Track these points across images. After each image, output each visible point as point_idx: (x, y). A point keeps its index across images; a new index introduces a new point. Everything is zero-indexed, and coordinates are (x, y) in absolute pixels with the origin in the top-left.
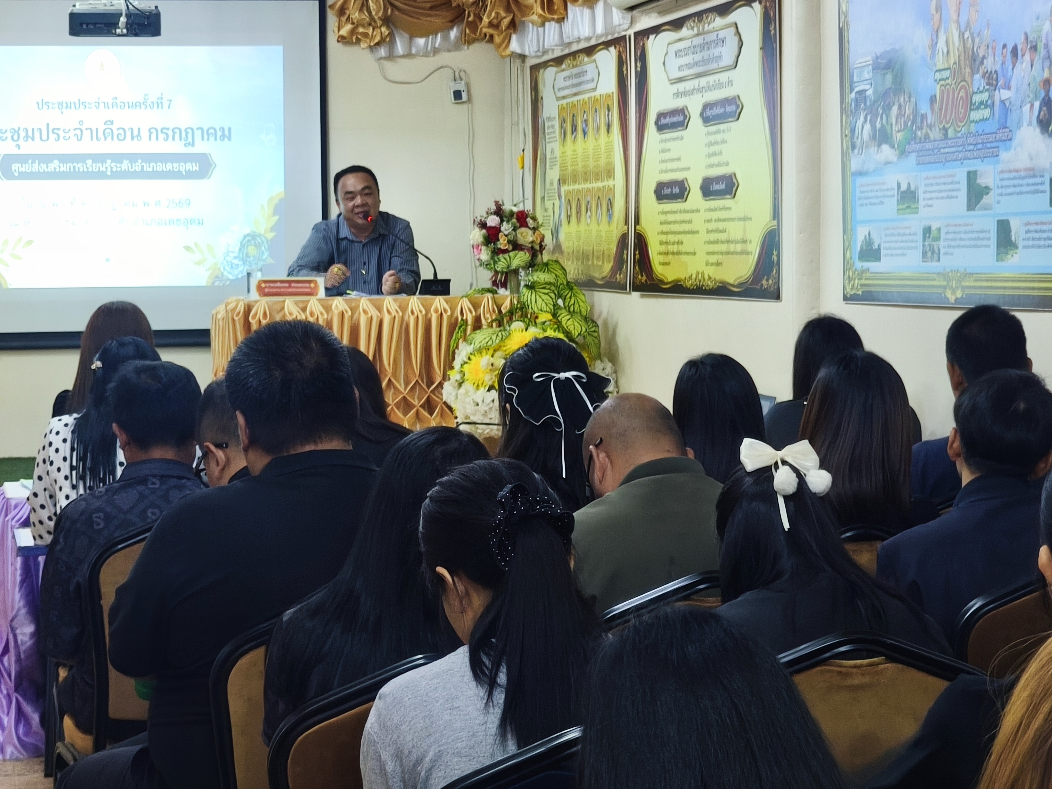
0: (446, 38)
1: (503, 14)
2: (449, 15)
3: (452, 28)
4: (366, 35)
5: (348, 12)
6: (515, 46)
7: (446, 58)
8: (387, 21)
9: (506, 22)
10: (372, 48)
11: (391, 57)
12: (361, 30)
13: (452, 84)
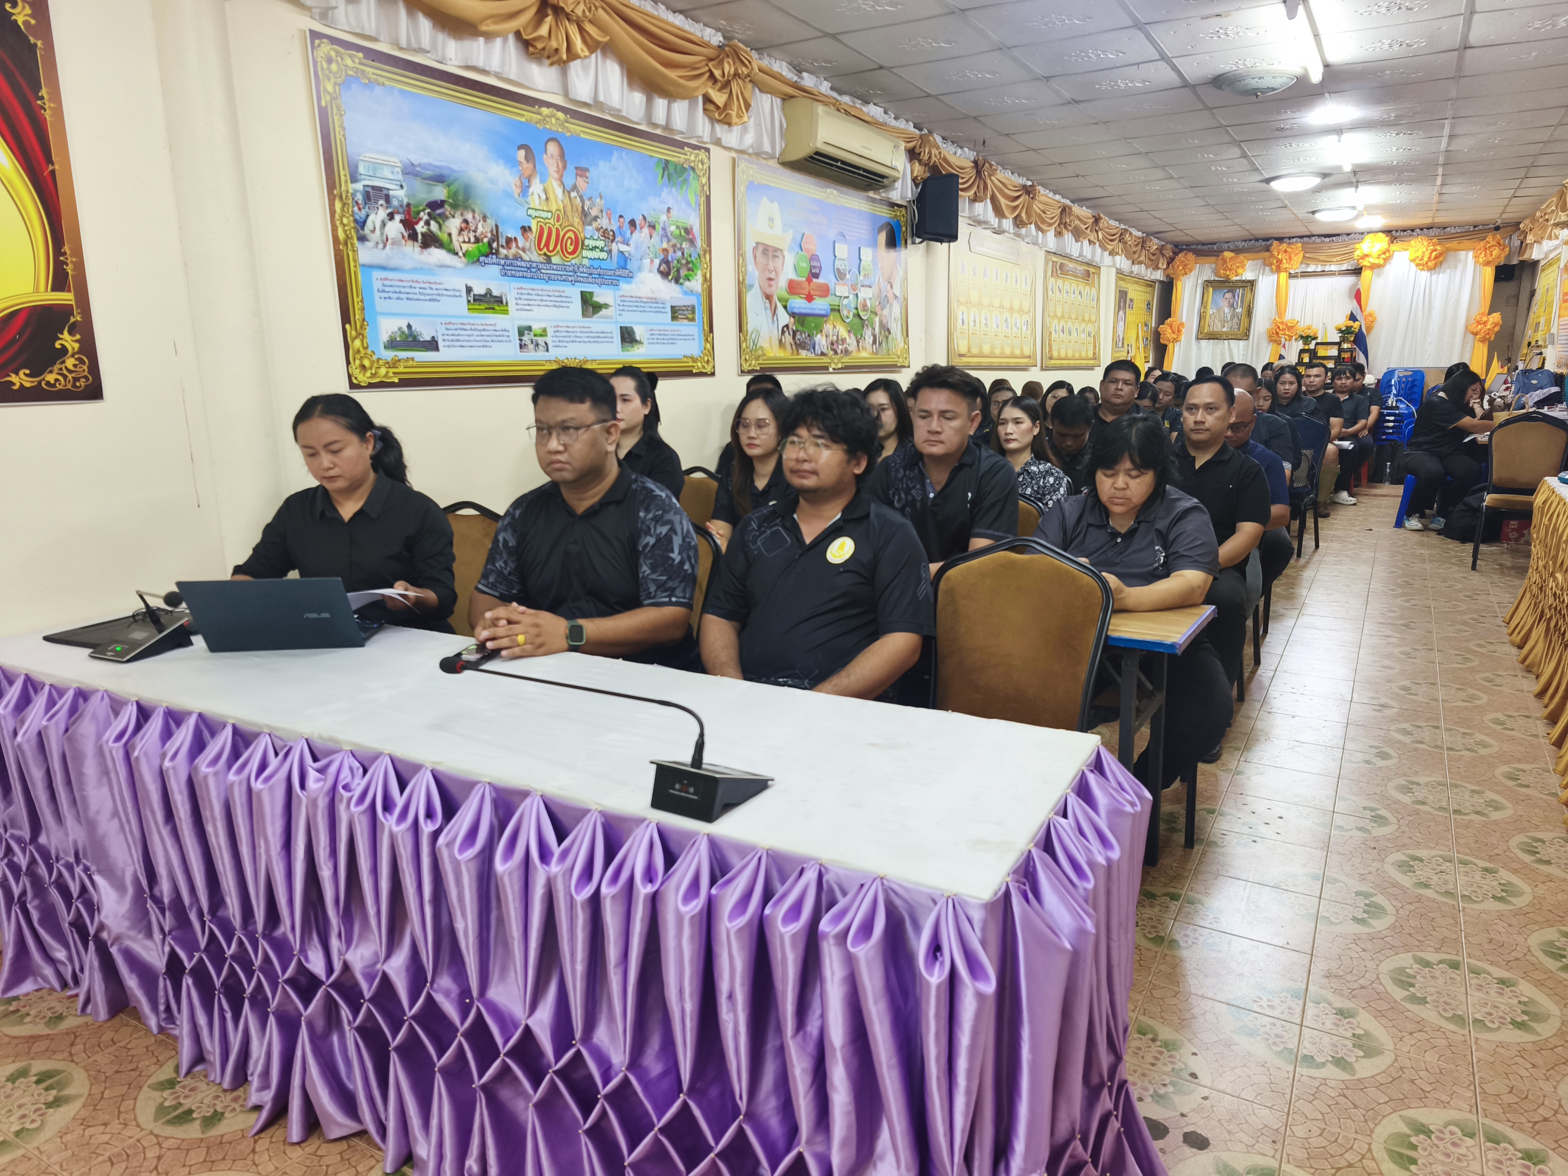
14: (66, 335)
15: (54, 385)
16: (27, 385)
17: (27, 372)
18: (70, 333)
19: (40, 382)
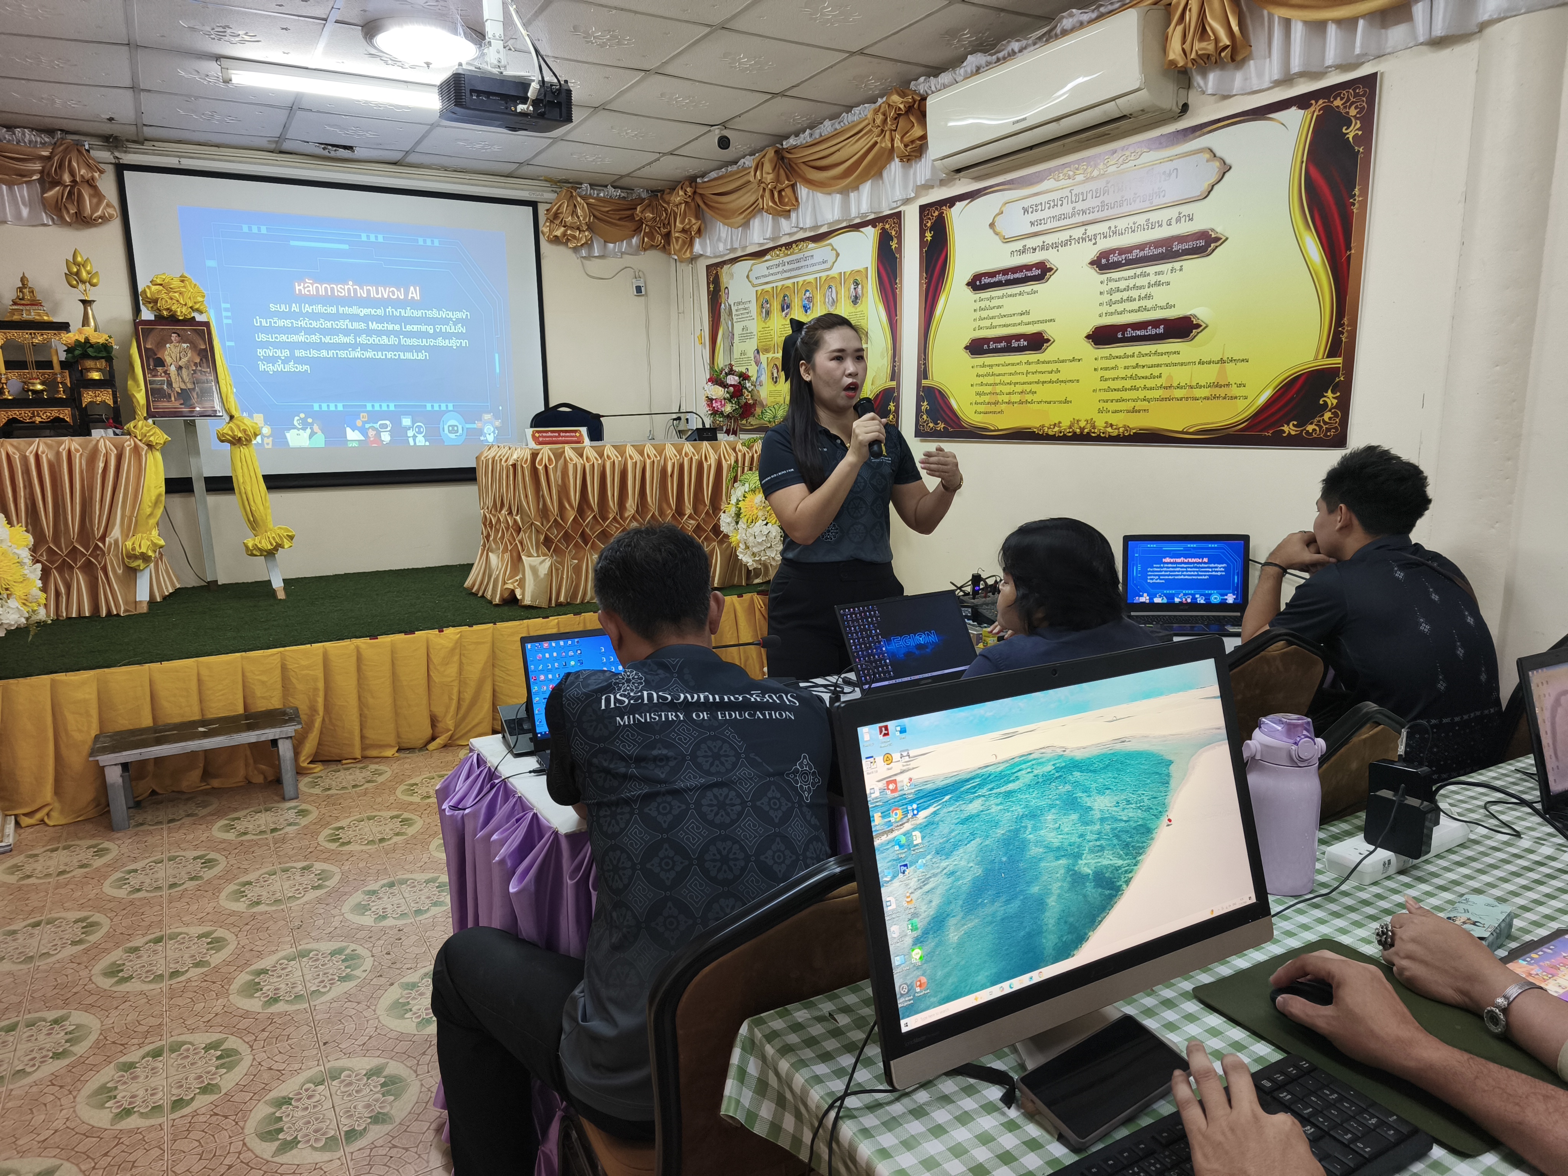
0: (629, 244)
1: (694, 221)
2: (631, 226)
3: (633, 237)
4: (574, 237)
5: (561, 216)
6: (697, 248)
7: (629, 260)
8: (590, 227)
9: (695, 227)
10: (575, 249)
11: (589, 257)
12: (569, 232)
13: (634, 280)
14: (1329, 394)
15: (1311, 434)
16: (1293, 433)
17: (1295, 423)
18: (1332, 392)
19: (1302, 431)
